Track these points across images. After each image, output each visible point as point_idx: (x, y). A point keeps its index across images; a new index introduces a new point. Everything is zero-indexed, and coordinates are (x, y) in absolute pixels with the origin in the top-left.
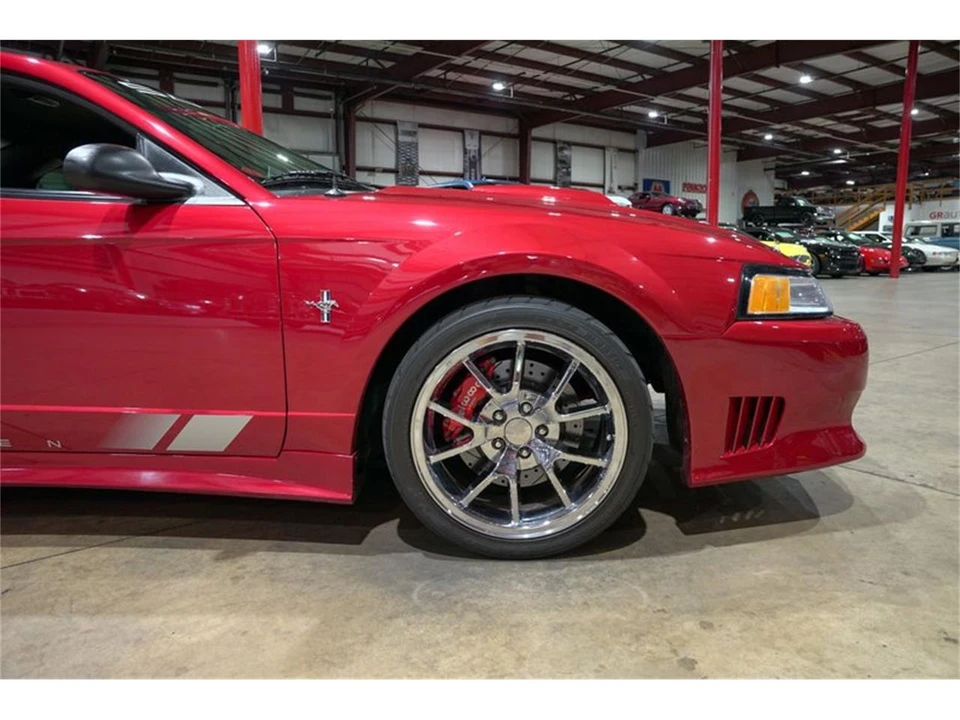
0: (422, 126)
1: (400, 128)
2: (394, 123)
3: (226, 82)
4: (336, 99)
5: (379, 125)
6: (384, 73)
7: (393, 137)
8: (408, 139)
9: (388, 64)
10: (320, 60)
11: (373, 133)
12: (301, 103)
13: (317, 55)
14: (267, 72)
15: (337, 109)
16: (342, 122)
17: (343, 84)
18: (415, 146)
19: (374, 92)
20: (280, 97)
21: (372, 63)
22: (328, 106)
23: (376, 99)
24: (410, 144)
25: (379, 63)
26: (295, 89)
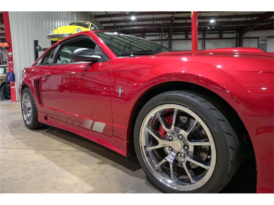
0: (269, 37)
1: (260, 39)
2: (258, 38)
3: (203, 32)
4: (237, 33)
5: (252, 39)
6: (254, 21)
7: (257, 42)
8: (263, 42)
9: (255, 18)
10: (230, 22)
11: (249, 42)
12: (225, 36)
13: (229, 20)
14: (214, 28)
15: (237, 36)
16: (238, 40)
17: (239, 27)
18: (266, 44)
19: (249, 29)
20: (218, 35)
21: (249, 19)
22: (234, 35)
23: (250, 31)
24: (264, 44)
25: (251, 19)
26: (224, 32)
